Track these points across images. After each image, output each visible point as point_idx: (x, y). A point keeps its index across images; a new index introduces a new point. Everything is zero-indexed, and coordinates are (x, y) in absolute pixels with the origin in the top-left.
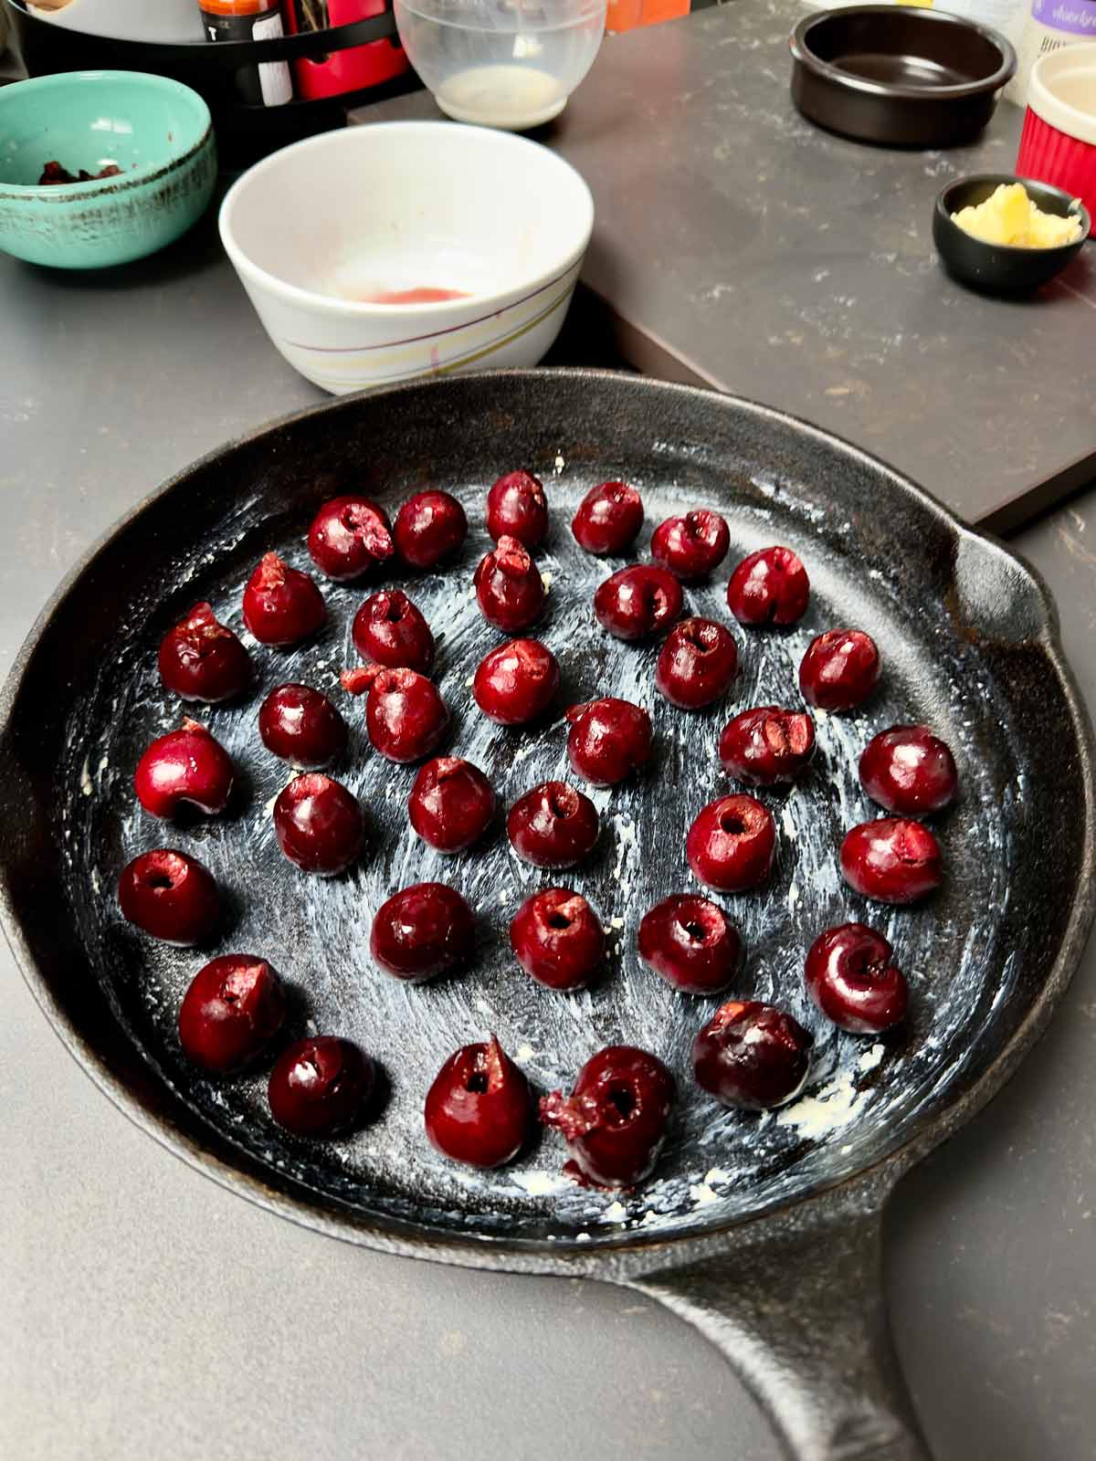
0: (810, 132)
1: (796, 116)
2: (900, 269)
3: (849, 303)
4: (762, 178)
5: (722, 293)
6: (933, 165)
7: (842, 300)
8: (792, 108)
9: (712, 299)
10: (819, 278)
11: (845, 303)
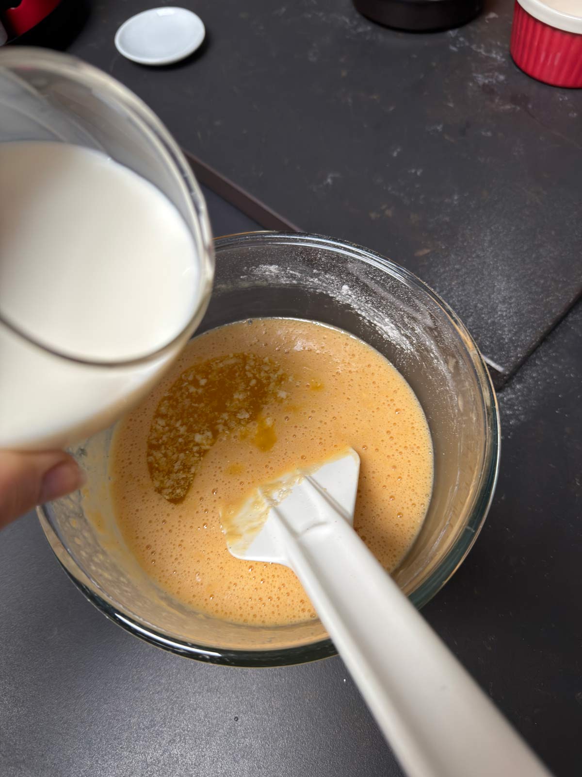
0: (369, 28)
1: (357, 16)
2: (447, 137)
3: (419, 173)
4: (344, 74)
5: (334, 179)
6: (454, 41)
7: (413, 171)
8: (353, 9)
9: (328, 184)
10: (395, 154)
11: (416, 173)
